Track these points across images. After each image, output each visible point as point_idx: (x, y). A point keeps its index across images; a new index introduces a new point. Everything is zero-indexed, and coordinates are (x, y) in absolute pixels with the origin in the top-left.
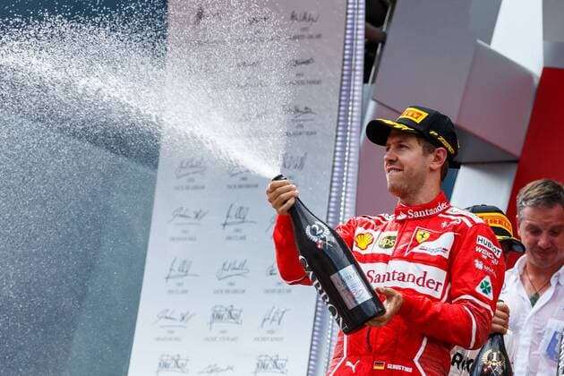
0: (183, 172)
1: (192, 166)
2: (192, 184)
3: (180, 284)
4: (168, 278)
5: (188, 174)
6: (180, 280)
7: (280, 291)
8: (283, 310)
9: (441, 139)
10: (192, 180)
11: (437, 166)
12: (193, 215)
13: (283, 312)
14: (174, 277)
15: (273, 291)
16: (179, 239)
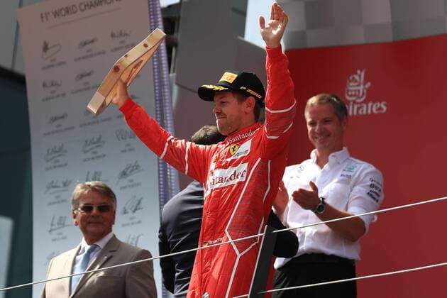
0: (50, 157)
1: (56, 152)
2: (57, 164)
3: (60, 234)
4: (50, 231)
5: (53, 158)
6: (59, 231)
7: (133, 224)
8: (137, 236)
9: (249, 91)
10: (57, 161)
11: (250, 110)
12: (62, 185)
13: (138, 238)
14: (56, 229)
15: (128, 224)
16: (54, 203)
